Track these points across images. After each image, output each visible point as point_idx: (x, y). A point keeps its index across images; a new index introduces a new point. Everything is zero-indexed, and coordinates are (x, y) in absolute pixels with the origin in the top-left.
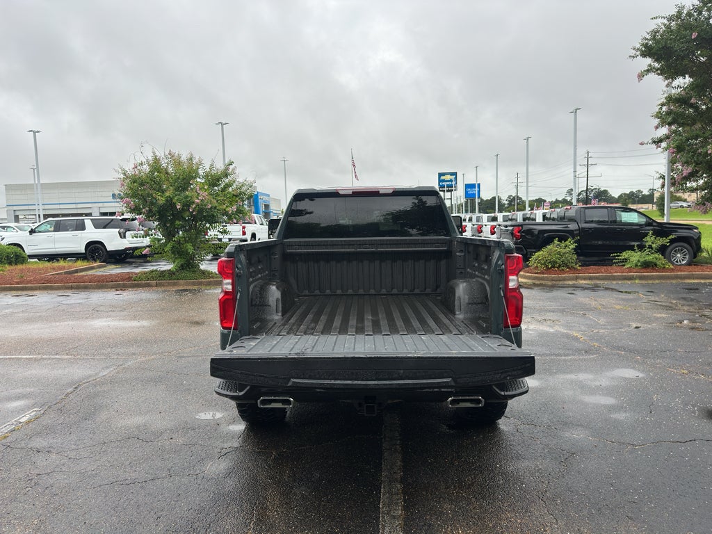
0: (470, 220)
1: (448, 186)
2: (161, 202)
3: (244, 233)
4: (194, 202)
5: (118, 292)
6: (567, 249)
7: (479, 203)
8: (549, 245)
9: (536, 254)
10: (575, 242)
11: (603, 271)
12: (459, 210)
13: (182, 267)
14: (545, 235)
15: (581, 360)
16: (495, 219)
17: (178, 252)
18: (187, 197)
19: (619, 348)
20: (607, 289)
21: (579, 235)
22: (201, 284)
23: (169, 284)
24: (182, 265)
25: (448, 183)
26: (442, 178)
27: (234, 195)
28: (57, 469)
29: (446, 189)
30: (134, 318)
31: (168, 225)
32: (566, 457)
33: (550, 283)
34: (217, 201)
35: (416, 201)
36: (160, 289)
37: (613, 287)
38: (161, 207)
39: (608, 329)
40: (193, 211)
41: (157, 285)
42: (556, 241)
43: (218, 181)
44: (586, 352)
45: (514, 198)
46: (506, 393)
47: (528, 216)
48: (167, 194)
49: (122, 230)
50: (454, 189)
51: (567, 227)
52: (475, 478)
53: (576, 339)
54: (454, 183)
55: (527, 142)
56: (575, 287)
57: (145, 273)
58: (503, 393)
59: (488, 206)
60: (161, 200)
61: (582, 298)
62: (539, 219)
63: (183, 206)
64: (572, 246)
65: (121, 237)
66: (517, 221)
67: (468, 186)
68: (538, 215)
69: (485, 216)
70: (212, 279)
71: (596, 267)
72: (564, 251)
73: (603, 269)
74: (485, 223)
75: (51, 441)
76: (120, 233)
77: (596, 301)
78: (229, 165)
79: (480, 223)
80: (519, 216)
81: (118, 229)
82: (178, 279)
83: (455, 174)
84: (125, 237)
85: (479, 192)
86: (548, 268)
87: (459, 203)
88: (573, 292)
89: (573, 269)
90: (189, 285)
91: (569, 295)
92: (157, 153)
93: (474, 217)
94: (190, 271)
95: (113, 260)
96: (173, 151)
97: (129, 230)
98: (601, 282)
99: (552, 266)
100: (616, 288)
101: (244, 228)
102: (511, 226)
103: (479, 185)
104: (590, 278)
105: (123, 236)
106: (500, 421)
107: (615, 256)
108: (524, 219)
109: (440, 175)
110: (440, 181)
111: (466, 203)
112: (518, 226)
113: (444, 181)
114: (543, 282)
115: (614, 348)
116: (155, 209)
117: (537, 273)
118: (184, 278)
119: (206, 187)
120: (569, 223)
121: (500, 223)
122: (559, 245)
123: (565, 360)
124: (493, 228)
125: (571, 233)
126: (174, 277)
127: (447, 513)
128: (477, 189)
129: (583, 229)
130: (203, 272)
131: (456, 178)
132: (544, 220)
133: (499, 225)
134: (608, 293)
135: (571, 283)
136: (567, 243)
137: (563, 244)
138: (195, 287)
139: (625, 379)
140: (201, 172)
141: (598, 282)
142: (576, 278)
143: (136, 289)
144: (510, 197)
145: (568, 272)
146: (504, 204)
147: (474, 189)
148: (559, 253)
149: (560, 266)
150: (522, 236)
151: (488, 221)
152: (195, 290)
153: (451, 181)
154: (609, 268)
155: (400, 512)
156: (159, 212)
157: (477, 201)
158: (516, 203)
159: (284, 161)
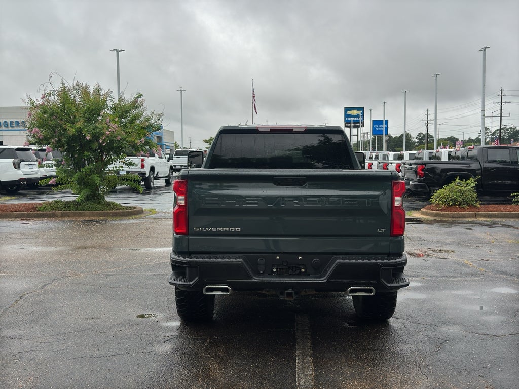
0: (377, 158)
1: (355, 122)
2: (71, 133)
3: (143, 166)
4: (104, 134)
5: (24, 222)
6: (468, 188)
7: (387, 141)
8: (451, 183)
9: (438, 191)
10: (476, 181)
11: (502, 209)
12: (366, 147)
13: (88, 198)
14: (448, 174)
15: (467, 281)
16: (401, 157)
17: (84, 183)
18: (97, 128)
19: (502, 273)
20: (504, 226)
21: (480, 174)
22: (107, 215)
23: (75, 215)
24: (87, 196)
25: (355, 119)
26: (349, 113)
27: (142, 128)
28: (33, 349)
29: (352, 125)
30: (50, 245)
31: (76, 156)
32: (441, 343)
33: (450, 220)
34: (126, 133)
35: (322, 139)
36: (66, 219)
37: (510, 224)
38: (70, 137)
39: (496, 258)
40: (103, 142)
41: (62, 216)
42: (457, 180)
43: (126, 113)
44: (472, 275)
45: (424, 135)
46: (392, 285)
47: (434, 154)
48: (78, 125)
49: (17, 160)
50: (360, 124)
51: (470, 166)
52: (369, 355)
53: (466, 265)
54: (360, 119)
55: (436, 80)
56: (473, 223)
57: (49, 203)
58: (389, 285)
59: (396, 144)
60: (71, 131)
61: (479, 233)
62: (445, 158)
63: (93, 138)
64: (473, 185)
65: (15, 168)
66: (423, 159)
67: (376, 123)
68: (444, 154)
69: (391, 154)
70: (117, 211)
71: (497, 206)
72: (464, 189)
73: (502, 207)
74: (390, 161)
75: (19, 332)
76: (14, 164)
77: (491, 235)
78: (138, 97)
79: (385, 161)
80: (425, 154)
81: (12, 160)
82: (83, 210)
83: (362, 109)
84: (19, 168)
85: (387, 129)
86: (449, 206)
87: (366, 140)
88: (471, 228)
89: (472, 206)
90: (94, 216)
91: (466, 230)
92: (66, 84)
93: (381, 154)
94: (95, 202)
95: (5, 192)
96: (80, 82)
97: (24, 161)
98: (500, 220)
99: (453, 204)
100: (513, 225)
101: (143, 160)
102: (415, 164)
103: (387, 121)
104: (490, 216)
105: (17, 166)
106: (391, 319)
107: (515, 196)
108: (430, 158)
109: (347, 109)
110: (346, 116)
111: (373, 141)
112: (422, 164)
113: (350, 116)
114: (444, 219)
115: (498, 272)
116: (64, 140)
117: (438, 210)
118: (90, 209)
119: (116, 119)
120: (471, 162)
121: (405, 161)
122: (459, 183)
123: (453, 281)
124: (398, 166)
125: (473, 173)
126: (79, 207)
127: (346, 374)
128: (384, 126)
129: (485, 168)
130: (108, 204)
131: (363, 114)
132: (449, 159)
133: (404, 163)
134: (505, 229)
135: (470, 220)
136: (469, 182)
137: (463, 183)
138: (101, 218)
139: (500, 294)
140: (110, 104)
141: (497, 220)
142: (476, 216)
143: (41, 219)
144: (420, 134)
145: (468, 209)
146: (414, 142)
147: (381, 126)
148: (460, 191)
149: (460, 204)
150: (425, 174)
151: (394, 159)
152: (102, 220)
153: (358, 116)
154: (508, 207)
155: (311, 373)
156: (68, 143)
157: (385, 138)
158: (426, 141)
159: (181, 90)
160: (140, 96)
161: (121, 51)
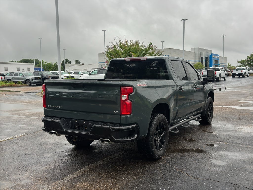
58: (116, 139)
159: (223, 36)
160: (151, 44)
161: (186, 20)
